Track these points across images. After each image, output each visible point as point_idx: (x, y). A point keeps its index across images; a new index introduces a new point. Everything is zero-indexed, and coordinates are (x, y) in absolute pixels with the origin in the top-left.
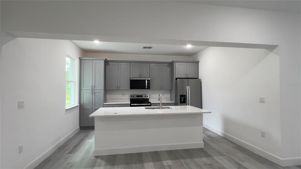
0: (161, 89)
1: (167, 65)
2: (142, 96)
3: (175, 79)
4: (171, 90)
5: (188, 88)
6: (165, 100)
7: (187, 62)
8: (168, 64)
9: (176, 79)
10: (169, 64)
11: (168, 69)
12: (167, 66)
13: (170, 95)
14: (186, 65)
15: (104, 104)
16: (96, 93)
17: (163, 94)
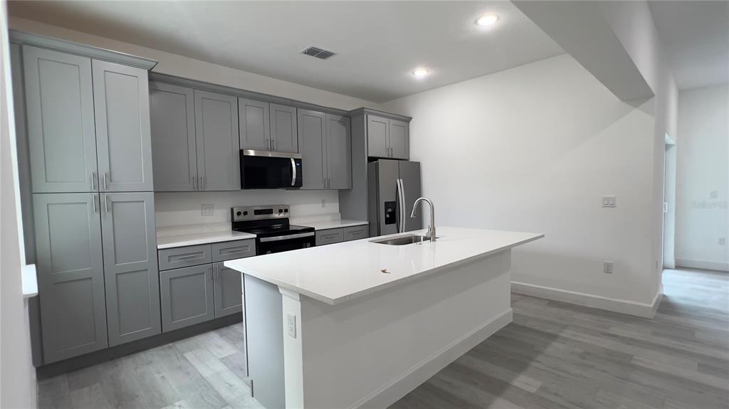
2: (270, 211)
3: (367, 160)
4: (344, 192)
5: (400, 185)
6: (328, 218)
7: (389, 117)
8: (341, 117)
10: (345, 116)
12: (340, 122)
13: (338, 204)
14: (387, 125)
15: (158, 250)
16: (115, 205)
17: (323, 202)
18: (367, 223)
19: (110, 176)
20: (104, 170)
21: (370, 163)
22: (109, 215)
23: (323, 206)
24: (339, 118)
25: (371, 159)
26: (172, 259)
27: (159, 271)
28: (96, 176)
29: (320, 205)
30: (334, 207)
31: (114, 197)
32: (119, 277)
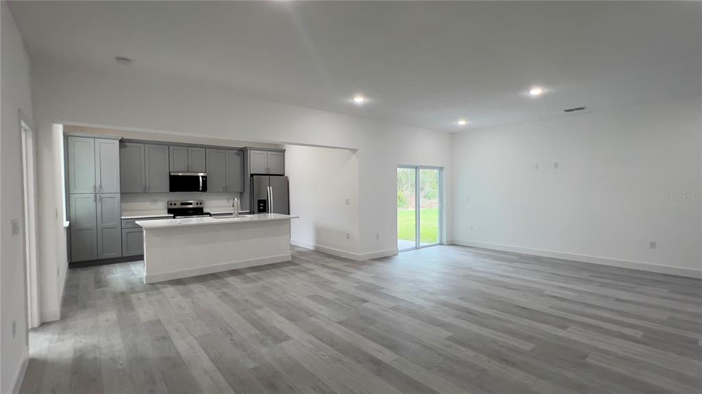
0: (226, 191)
1: (236, 151)
2: (191, 204)
3: (249, 175)
4: (242, 194)
5: (270, 190)
7: (268, 151)
9: (252, 175)
10: (239, 150)
11: (238, 159)
12: (236, 154)
15: (122, 219)
16: (102, 199)
18: (249, 211)
19: (101, 186)
20: (98, 184)
22: (100, 203)
27: (122, 229)
28: (95, 186)
31: (102, 196)
32: (103, 230)
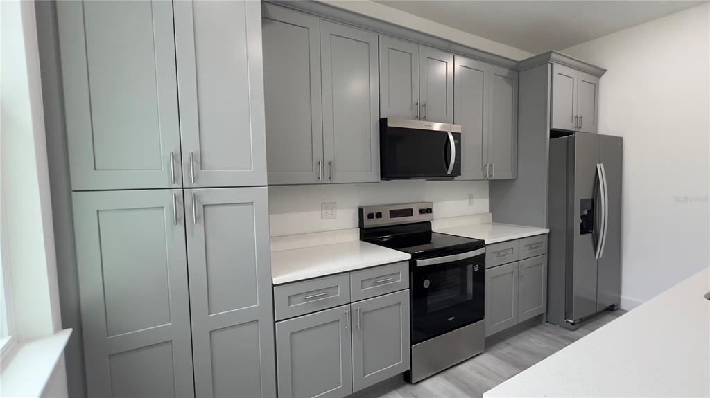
2: (409, 212)
3: (548, 134)
6: (477, 221)
7: (579, 69)
8: (507, 71)
10: (512, 69)
12: (505, 78)
13: (487, 200)
14: (575, 80)
15: (273, 286)
16: (208, 210)
17: (471, 197)
18: (547, 231)
19: (199, 159)
20: (190, 148)
21: (553, 139)
22: (199, 228)
23: (471, 204)
24: (504, 72)
25: (555, 134)
26: (293, 299)
27: (275, 322)
28: (177, 158)
29: (467, 201)
30: (483, 204)
31: (208, 197)
32: (215, 335)
